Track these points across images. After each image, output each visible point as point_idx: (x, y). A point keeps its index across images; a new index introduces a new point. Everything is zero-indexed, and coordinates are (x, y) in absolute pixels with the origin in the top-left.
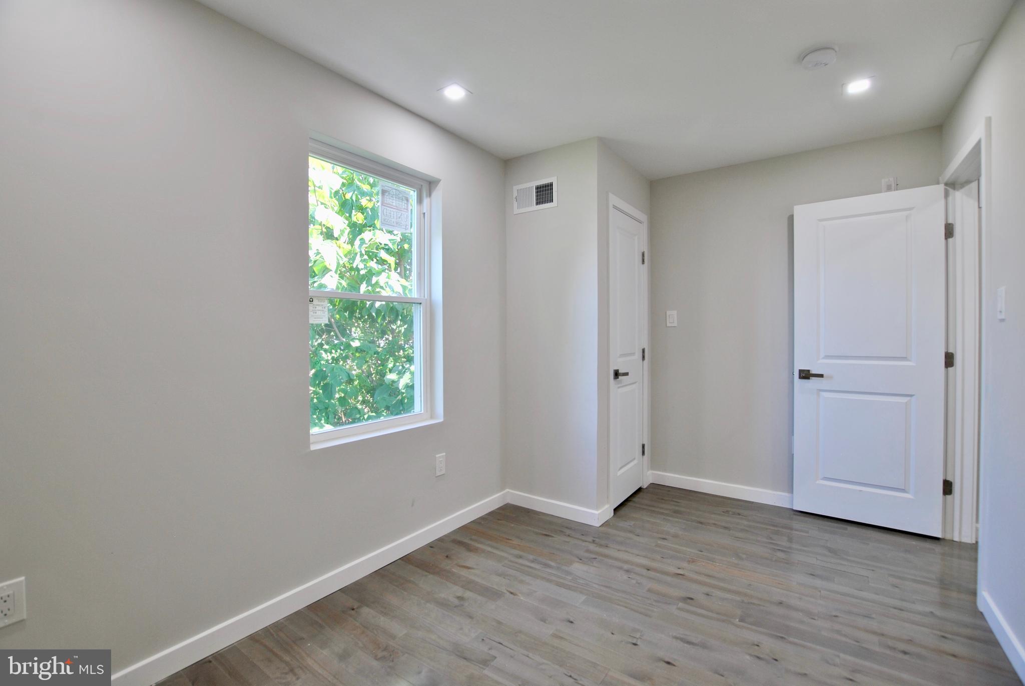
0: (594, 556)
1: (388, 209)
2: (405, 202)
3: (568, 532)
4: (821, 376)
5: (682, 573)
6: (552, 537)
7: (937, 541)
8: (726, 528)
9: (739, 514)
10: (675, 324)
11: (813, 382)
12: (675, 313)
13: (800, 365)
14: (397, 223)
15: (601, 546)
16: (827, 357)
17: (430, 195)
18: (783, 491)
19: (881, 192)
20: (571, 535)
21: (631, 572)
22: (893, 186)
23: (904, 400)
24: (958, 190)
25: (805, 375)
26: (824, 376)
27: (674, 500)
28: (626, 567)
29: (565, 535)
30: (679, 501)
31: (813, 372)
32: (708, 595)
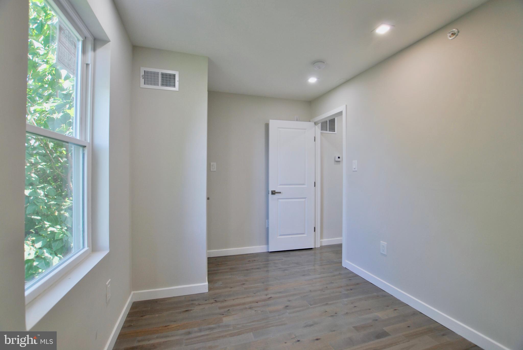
0: (227, 309)
1: (63, 47)
2: (74, 47)
3: (196, 303)
4: (280, 193)
5: (270, 296)
6: (191, 310)
7: (311, 249)
8: (258, 268)
9: (255, 260)
10: (215, 170)
11: (276, 196)
12: (215, 164)
13: (271, 189)
14: (68, 65)
15: (222, 302)
16: (281, 185)
17: (94, 49)
18: (263, 245)
19: (295, 121)
20: (200, 304)
21: (252, 308)
22: (298, 119)
23: (303, 200)
24: (316, 125)
25: (273, 193)
26: (281, 192)
27: (223, 263)
28: (247, 306)
29: (197, 305)
30: (226, 263)
31: (276, 191)
32: (289, 301)
